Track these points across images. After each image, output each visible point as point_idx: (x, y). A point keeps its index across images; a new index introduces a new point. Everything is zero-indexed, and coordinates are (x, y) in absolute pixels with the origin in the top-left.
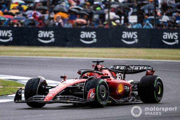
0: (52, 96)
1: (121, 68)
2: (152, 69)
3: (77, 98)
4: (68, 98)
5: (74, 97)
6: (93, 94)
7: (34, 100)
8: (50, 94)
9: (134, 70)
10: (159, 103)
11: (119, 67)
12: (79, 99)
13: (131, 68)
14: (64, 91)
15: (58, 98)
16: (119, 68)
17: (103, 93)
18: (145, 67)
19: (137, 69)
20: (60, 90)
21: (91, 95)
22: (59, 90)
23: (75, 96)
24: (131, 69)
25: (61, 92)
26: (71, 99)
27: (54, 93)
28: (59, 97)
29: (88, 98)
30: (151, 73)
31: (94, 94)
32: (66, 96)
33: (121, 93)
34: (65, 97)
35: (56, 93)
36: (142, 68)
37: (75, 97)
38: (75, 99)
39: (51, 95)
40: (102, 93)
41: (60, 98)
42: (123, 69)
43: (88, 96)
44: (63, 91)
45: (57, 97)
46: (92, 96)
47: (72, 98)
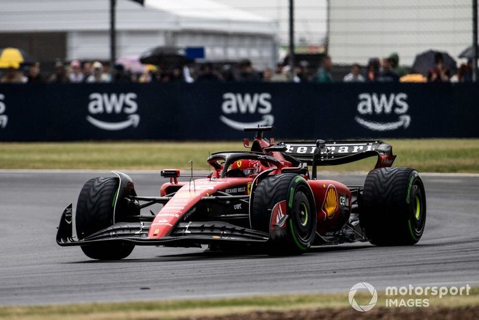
0: (168, 224)
1: (299, 151)
2: (388, 149)
3: (238, 228)
4: (212, 228)
5: (229, 226)
6: (283, 215)
7: (114, 236)
8: (161, 218)
9: (337, 155)
10: (418, 245)
11: (291, 147)
12: (242, 231)
13: (329, 148)
14: (194, 209)
15: (185, 228)
16: (292, 149)
17: (303, 213)
18: (368, 144)
19: (346, 151)
20: (185, 207)
21: (278, 221)
22: (183, 208)
23: (230, 223)
24: (328, 151)
25: (188, 212)
26: (222, 232)
27: (173, 215)
28: (187, 226)
29: (271, 228)
30: (388, 162)
31: (284, 217)
32: (207, 225)
33: (331, 216)
34: (205, 226)
35: (177, 216)
36: (361, 148)
37: (233, 226)
38: (233, 230)
39: (166, 221)
40: (301, 215)
41: (190, 228)
42: (304, 152)
43: (271, 223)
44: (192, 211)
45: (182, 225)
46: (281, 221)
47: (223, 229)
